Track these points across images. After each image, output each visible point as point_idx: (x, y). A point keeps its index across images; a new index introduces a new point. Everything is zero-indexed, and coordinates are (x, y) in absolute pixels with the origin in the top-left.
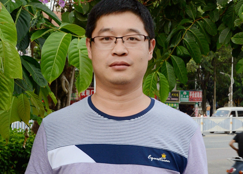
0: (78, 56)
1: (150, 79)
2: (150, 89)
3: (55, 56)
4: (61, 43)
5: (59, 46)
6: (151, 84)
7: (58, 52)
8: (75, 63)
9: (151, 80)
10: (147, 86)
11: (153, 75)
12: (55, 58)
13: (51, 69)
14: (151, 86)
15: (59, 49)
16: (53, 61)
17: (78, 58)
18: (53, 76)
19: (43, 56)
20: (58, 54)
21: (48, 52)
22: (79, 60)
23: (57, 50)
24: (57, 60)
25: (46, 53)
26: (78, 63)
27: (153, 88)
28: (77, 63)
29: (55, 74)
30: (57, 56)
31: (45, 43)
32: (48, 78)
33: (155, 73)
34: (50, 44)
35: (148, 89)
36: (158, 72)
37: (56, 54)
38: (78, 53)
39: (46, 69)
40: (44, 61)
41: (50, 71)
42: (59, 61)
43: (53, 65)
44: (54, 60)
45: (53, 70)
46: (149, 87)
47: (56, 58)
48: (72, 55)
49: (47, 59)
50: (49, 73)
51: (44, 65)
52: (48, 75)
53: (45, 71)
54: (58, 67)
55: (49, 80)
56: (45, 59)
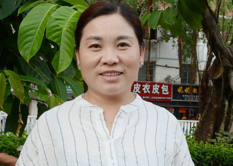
0: (60, 30)
3: (37, 31)
5: (43, 20)
7: (41, 26)
8: (55, 37)
12: (36, 33)
13: (30, 45)
15: (42, 22)
16: (33, 37)
18: (31, 53)
19: (21, 31)
20: (39, 29)
21: (28, 26)
23: (40, 24)
24: (38, 35)
25: (26, 27)
26: (60, 38)
30: (39, 30)
32: (26, 56)
34: (33, 17)
39: (24, 46)
40: (22, 36)
43: (33, 41)
45: (32, 46)
47: (38, 33)
49: (26, 33)
50: (29, 49)
51: (22, 41)
52: (26, 52)
53: (23, 47)
54: (37, 43)
55: (27, 58)
56: (24, 34)
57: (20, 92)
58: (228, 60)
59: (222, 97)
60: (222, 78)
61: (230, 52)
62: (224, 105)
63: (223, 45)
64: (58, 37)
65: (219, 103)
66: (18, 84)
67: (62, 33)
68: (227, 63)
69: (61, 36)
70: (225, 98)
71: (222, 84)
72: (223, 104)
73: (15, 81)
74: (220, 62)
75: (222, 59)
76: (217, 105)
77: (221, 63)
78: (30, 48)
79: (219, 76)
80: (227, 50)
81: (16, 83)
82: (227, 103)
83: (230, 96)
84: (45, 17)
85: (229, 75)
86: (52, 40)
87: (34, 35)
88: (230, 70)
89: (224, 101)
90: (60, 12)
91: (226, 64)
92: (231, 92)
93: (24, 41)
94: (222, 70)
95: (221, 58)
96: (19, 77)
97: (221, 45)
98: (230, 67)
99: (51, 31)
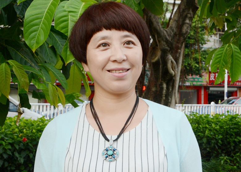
0: (67, 20)
1: (221, 52)
2: (221, 64)
3: (42, 21)
4: (50, 6)
5: (47, 10)
6: (222, 58)
7: (45, 16)
8: (63, 28)
9: (222, 54)
10: (217, 61)
11: (226, 48)
12: (41, 23)
13: (36, 35)
14: (222, 61)
15: (46, 12)
16: (38, 26)
17: (66, 22)
18: (37, 43)
19: (27, 20)
20: (44, 18)
21: (33, 16)
22: (68, 25)
23: (44, 14)
24: (43, 25)
25: (31, 16)
26: (67, 28)
27: (224, 63)
28: (65, 29)
29: (40, 41)
30: (43, 20)
31: (30, 6)
32: (32, 46)
33: (228, 45)
34: (37, 7)
35: (218, 63)
36: (231, 44)
37: (42, 18)
38: (68, 17)
39: (29, 35)
40: (27, 26)
41: (34, 37)
42: (45, 26)
43: (38, 31)
44: (40, 25)
45: (38, 36)
46: (219, 62)
47: (43, 23)
48: (59, 19)
49: (31, 23)
50: (34, 39)
51: (28, 31)
52: (32, 41)
53: (29, 37)
54: (43, 33)
55: (33, 48)
56: (29, 24)
57: (25, 81)
58: (165, 43)
59: (160, 80)
60: (160, 61)
61: (167, 35)
62: (162, 88)
63: (160, 28)
64: (65, 28)
65: (158, 86)
66: (22, 74)
67: (68, 24)
68: (164, 45)
69: (68, 27)
70: (163, 81)
71: (160, 67)
72: (161, 86)
73: (20, 70)
74: (157, 46)
75: (159, 42)
76: (155, 88)
77: (159, 46)
78: (36, 38)
79: (156, 59)
80: (164, 33)
81: (21, 73)
82: (165, 86)
83: (168, 78)
84: (49, 7)
85: (167, 58)
86: (60, 31)
87: (39, 25)
88: (167, 53)
89: (162, 84)
90: (71, 5)
91: (164, 47)
92: (169, 74)
93: (29, 31)
94: (159, 54)
95: (158, 40)
96: (22, 67)
97: (158, 28)
98: (167, 50)
99: (58, 21)
